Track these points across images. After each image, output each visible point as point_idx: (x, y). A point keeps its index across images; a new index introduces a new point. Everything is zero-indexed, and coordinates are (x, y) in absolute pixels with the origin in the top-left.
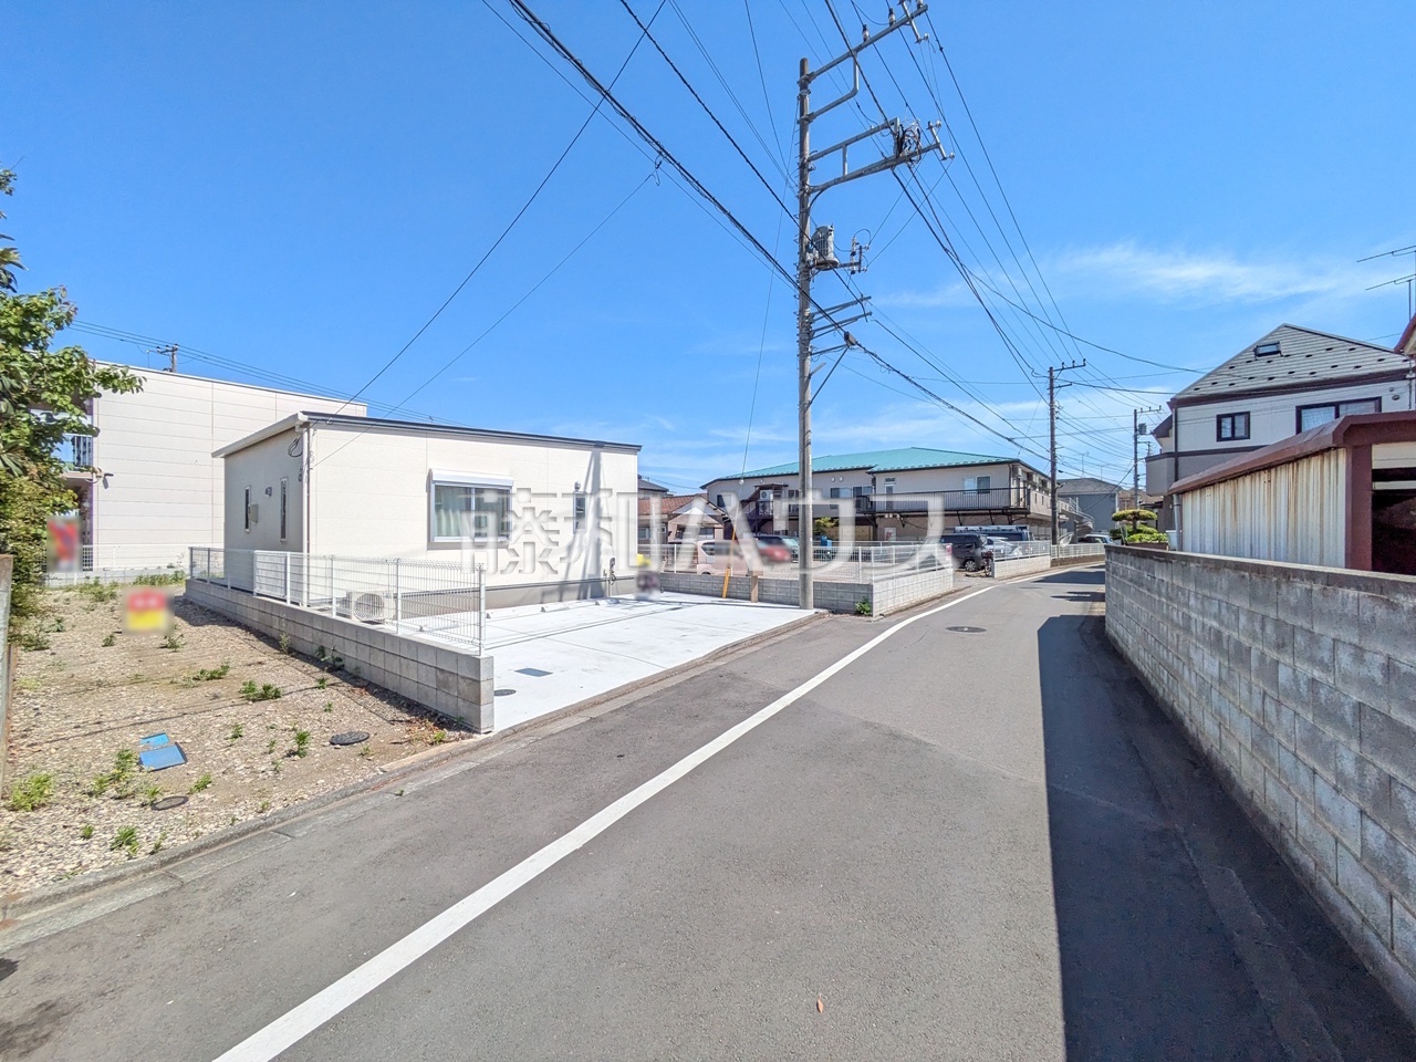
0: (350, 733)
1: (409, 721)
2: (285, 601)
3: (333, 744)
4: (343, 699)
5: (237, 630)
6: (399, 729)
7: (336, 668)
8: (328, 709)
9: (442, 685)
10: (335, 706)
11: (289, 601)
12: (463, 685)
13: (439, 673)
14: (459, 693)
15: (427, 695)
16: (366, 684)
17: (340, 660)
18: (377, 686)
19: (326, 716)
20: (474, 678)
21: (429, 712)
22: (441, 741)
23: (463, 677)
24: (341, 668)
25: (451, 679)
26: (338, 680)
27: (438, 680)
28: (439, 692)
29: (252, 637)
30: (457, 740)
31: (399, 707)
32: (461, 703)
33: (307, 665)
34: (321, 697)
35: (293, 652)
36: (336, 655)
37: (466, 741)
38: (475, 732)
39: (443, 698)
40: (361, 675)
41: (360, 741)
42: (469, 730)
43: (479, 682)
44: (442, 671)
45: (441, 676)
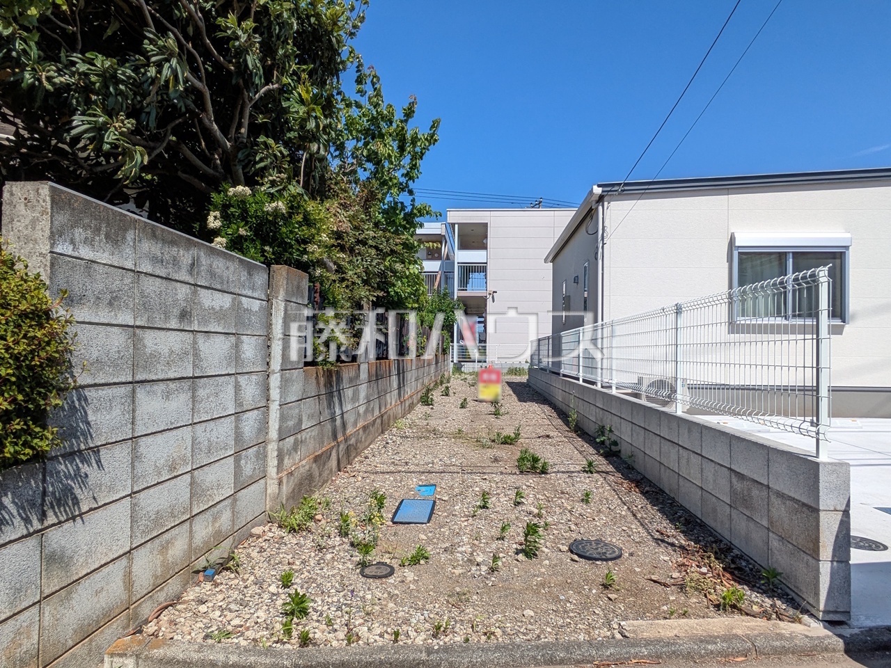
0: (598, 542)
1: (682, 547)
2: (578, 379)
3: (572, 552)
4: (607, 491)
5: (547, 408)
6: (666, 557)
7: (611, 452)
8: (586, 499)
9: (740, 501)
10: (595, 498)
11: (581, 380)
12: (780, 511)
13: (734, 480)
14: (771, 522)
15: (714, 510)
16: (639, 478)
17: (615, 443)
18: (650, 483)
19: (580, 508)
20: (804, 500)
21: (718, 541)
22: (734, 607)
23: (780, 495)
24: (617, 454)
25: (755, 492)
26: (610, 468)
27: (733, 492)
28: (734, 513)
29: (555, 415)
30: (766, 615)
31: (673, 519)
32: (775, 543)
33: (586, 445)
34: (585, 483)
35: (580, 431)
36: (613, 438)
37: (786, 628)
38: (805, 611)
39: (741, 525)
40: (636, 466)
41: (607, 560)
42: (794, 602)
43: (816, 511)
44: (741, 476)
45: (738, 485)
